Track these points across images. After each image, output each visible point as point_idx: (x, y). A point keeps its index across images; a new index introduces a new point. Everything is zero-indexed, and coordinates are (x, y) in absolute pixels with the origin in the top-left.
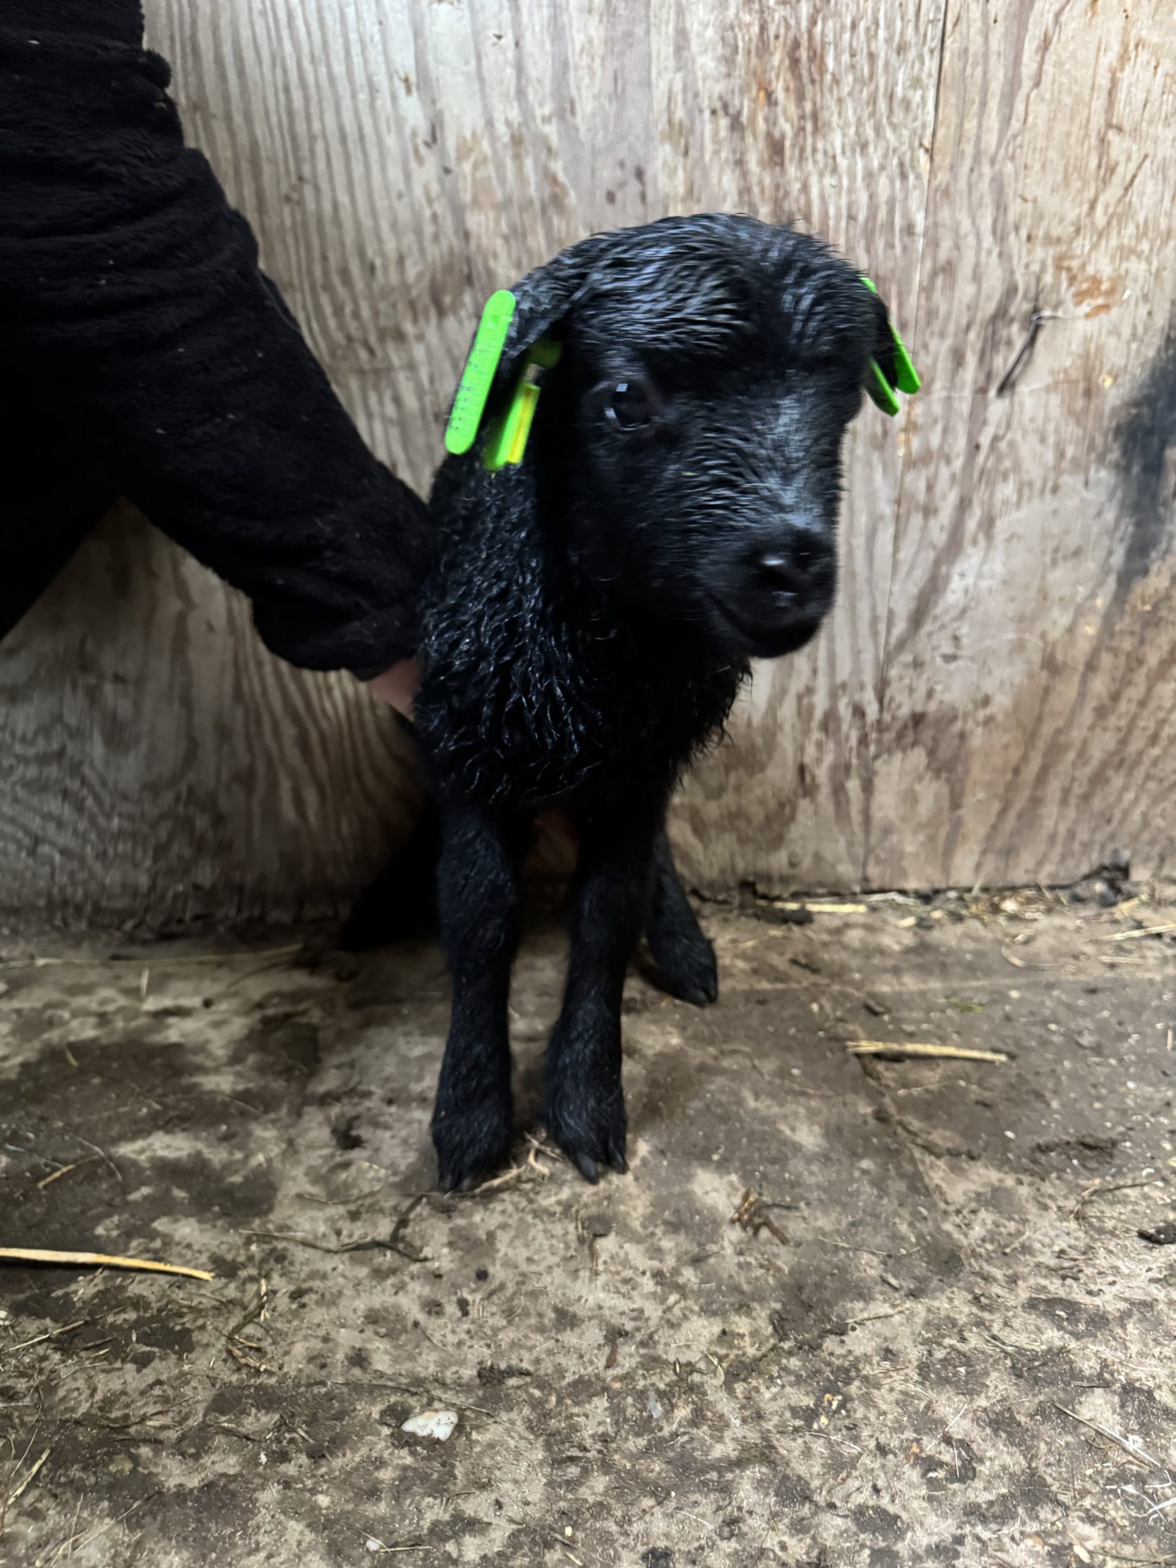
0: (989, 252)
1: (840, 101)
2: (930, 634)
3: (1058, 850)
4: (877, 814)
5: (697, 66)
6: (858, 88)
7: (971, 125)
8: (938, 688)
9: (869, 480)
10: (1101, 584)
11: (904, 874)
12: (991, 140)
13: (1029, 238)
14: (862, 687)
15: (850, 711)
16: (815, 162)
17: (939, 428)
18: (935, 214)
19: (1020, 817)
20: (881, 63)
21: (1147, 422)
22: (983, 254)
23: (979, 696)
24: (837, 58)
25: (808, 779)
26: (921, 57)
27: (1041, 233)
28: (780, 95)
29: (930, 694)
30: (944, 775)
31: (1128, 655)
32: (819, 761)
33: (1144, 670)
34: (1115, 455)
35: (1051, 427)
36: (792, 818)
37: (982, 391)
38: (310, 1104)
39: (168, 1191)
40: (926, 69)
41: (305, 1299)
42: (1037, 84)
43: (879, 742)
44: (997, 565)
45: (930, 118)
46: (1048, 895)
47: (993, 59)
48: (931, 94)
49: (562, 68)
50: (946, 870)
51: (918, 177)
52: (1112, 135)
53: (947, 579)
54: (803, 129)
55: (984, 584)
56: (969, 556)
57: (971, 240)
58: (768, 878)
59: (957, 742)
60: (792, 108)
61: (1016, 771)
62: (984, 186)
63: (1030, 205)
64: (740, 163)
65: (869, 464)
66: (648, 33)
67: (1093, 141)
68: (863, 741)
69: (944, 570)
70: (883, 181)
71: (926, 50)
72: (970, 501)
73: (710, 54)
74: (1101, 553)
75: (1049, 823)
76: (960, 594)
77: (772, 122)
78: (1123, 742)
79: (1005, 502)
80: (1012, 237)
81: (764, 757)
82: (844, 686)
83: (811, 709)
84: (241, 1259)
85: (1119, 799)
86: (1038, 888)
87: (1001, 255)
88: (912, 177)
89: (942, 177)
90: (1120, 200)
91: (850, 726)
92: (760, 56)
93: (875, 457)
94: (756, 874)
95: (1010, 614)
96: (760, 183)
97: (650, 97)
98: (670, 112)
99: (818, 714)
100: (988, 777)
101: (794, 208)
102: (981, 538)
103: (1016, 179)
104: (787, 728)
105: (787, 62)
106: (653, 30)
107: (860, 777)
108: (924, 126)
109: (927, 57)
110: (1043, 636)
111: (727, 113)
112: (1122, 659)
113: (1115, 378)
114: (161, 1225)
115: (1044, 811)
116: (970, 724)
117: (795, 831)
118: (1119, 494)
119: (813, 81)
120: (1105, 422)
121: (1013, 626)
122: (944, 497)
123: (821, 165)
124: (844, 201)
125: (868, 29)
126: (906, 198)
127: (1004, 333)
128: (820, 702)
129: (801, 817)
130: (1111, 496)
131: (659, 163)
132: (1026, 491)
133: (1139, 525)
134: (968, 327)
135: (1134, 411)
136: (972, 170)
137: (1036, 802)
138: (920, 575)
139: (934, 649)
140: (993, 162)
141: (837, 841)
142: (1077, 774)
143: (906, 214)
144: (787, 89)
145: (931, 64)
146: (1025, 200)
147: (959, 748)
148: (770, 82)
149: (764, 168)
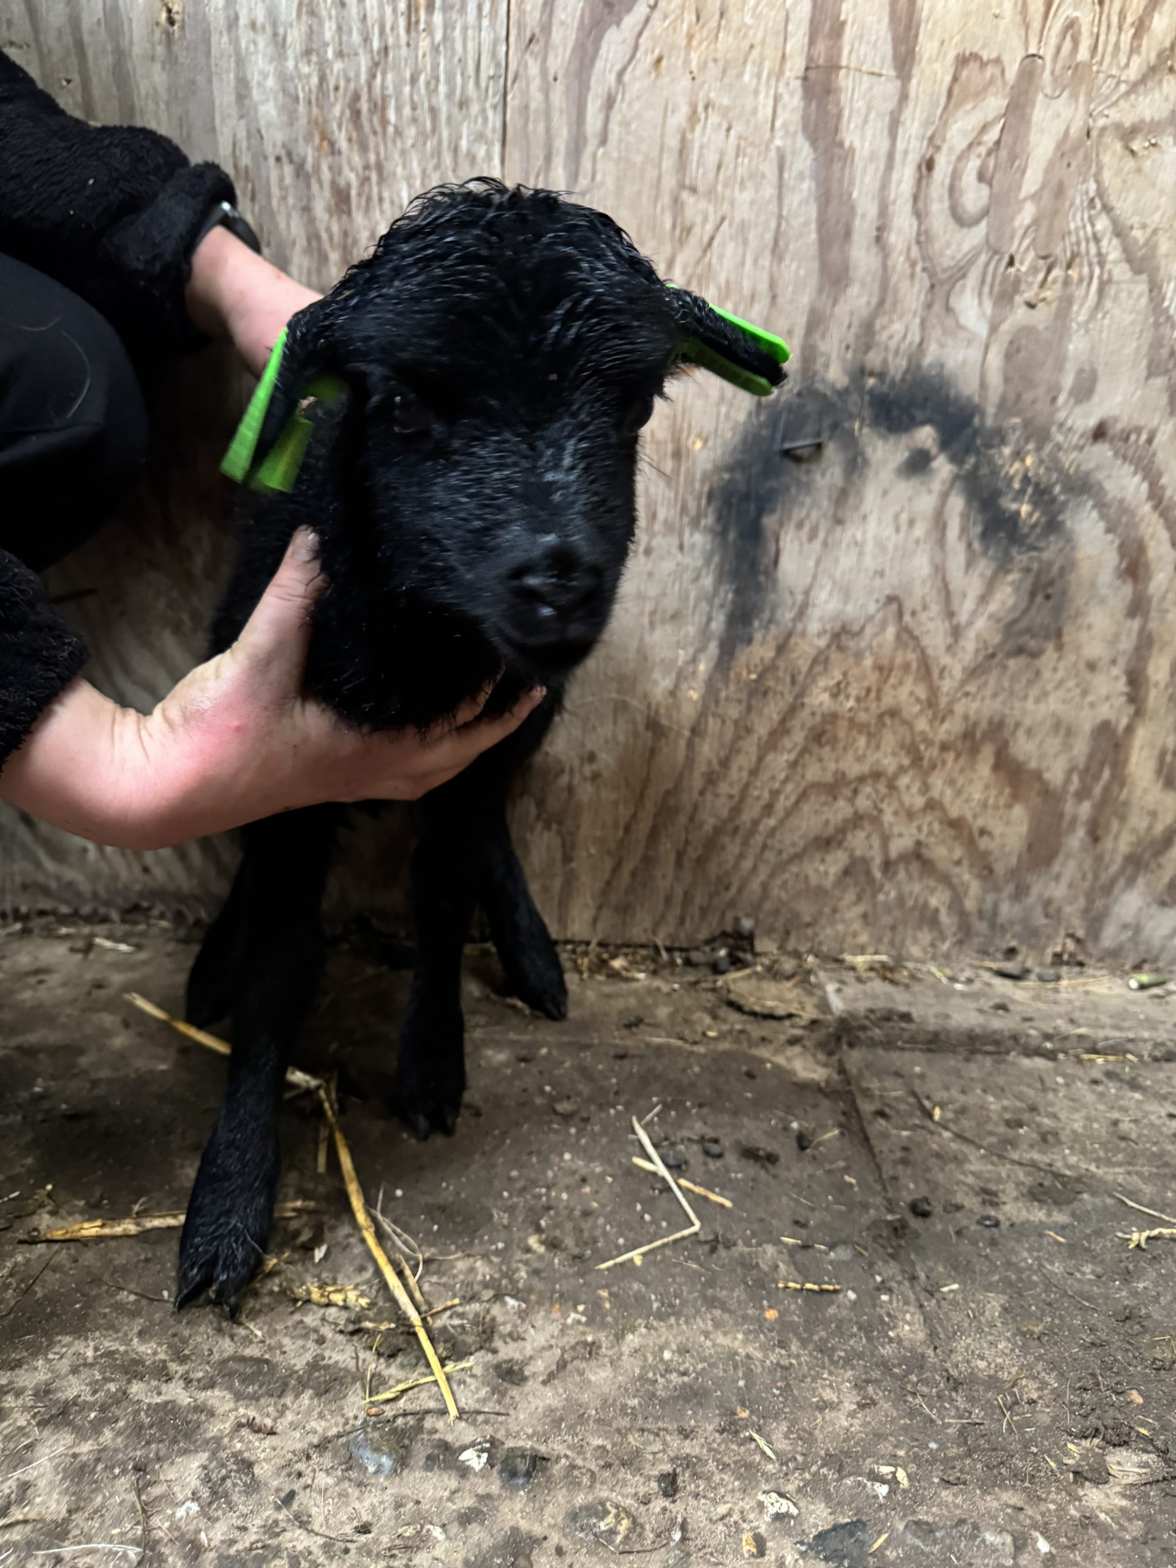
1: (403, 153)
3: (677, 911)
5: (260, 114)
6: (420, 141)
10: (702, 649)
16: (382, 212)
19: (634, 874)
20: (443, 117)
21: (742, 487)
23: (585, 752)
24: (399, 109)
26: (483, 111)
28: (343, 144)
30: (554, 827)
31: (736, 722)
33: (754, 738)
34: (709, 520)
40: (490, 125)
42: (604, 141)
46: (665, 955)
47: (555, 116)
48: (497, 148)
50: (560, 920)
52: (685, 195)
54: (367, 179)
59: (565, 794)
60: (357, 160)
61: (627, 829)
64: (307, 210)
66: (210, 81)
67: (666, 199)
71: (488, 105)
73: (272, 103)
74: (699, 618)
75: (664, 884)
77: (336, 170)
78: (736, 810)
85: (736, 866)
86: (655, 948)
90: (698, 262)
92: (320, 106)
94: (372, 910)
95: (610, 672)
96: (328, 230)
97: (215, 143)
98: (235, 158)
100: (598, 833)
105: (348, 113)
106: (215, 79)
109: (490, 113)
110: (645, 697)
111: (291, 161)
112: (730, 726)
113: (706, 442)
115: (658, 871)
116: (577, 779)
118: (716, 559)
119: (375, 133)
120: (697, 485)
121: (613, 686)
123: (388, 214)
125: (428, 84)
130: (708, 562)
133: (738, 592)
135: (726, 476)
137: (648, 860)
142: (690, 837)
144: (350, 140)
145: (494, 120)
147: (568, 802)
148: (332, 133)
149: (331, 216)
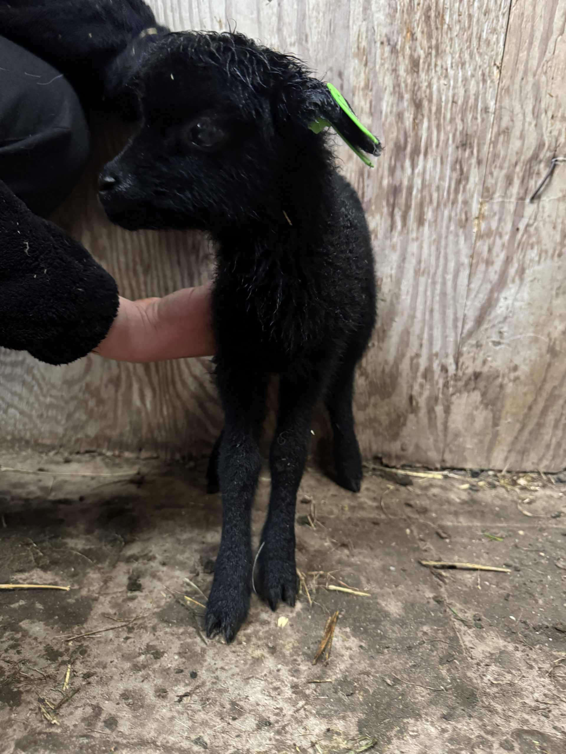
0: (530, 124)
1: (451, 39)
2: (486, 330)
3: (551, 453)
4: (451, 426)
5: (375, 18)
6: (461, 33)
7: (523, 55)
8: (489, 359)
9: (457, 243)
11: (465, 459)
12: (533, 63)
13: (553, 117)
14: (447, 356)
15: (440, 368)
16: (436, 71)
17: (497, 218)
18: (501, 102)
19: (531, 433)
20: (475, 20)
22: (526, 125)
23: (512, 365)
24: (451, 16)
25: (414, 403)
26: (497, 17)
27: (559, 115)
28: (419, 35)
29: (484, 362)
30: (490, 407)
32: (421, 394)
35: (559, 221)
36: (404, 424)
37: (523, 199)
38: (122, 561)
39: (33, 603)
40: (500, 24)
41: (91, 679)
42: (561, 35)
43: (454, 386)
44: (525, 294)
45: (501, 50)
46: (544, 477)
47: (537, 19)
48: (502, 37)
49: (302, 17)
50: (488, 459)
51: (492, 81)
53: (498, 300)
54: (430, 54)
55: (518, 304)
56: (510, 289)
57: (520, 116)
58: (389, 456)
59: (498, 389)
60: (425, 43)
61: (530, 408)
62: (529, 88)
63: (554, 99)
64: (395, 71)
65: (457, 235)
66: (349, 0)
68: (446, 385)
69: (496, 295)
70: (473, 82)
71: (500, 13)
72: (512, 259)
73: (382, 12)
75: (547, 438)
76: (503, 309)
77: (413, 49)
79: (531, 260)
80: (543, 116)
81: (390, 390)
82: (437, 355)
83: (418, 365)
84: (61, 650)
86: (539, 473)
87: (536, 125)
88: (489, 82)
89: (506, 82)
91: (439, 376)
92: (409, 14)
93: (461, 232)
94: (383, 453)
95: (531, 321)
96: (405, 82)
97: (349, 35)
98: (359, 42)
99: (422, 368)
100: (514, 410)
101: (423, 96)
102: (517, 279)
103: (547, 85)
104: (404, 375)
105: (423, 18)
107: (443, 404)
108: (497, 54)
109: (501, 17)
110: (549, 335)
111: (389, 44)
114: (24, 624)
115: (544, 431)
116: (506, 380)
117: (405, 432)
119: (437, 28)
121: (532, 329)
122: (498, 256)
123: (439, 73)
124: (450, 93)
125: (469, 1)
126: (485, 93)
127: (536, 168)
128: (423, 363)
129: (409, 424)
131: (352, 69)
132: (543, 255)
134: (516, 164)
136: (522, 79)
137: (540, 425)
138: (482, 297)
139: (488, 338)
140: (534, 75)
141: (428, 439)
143: (484, 101)
144: (423, 32)
145: (503, 21)
146: (552, 96)
147: (499, 393)
148: (414, 28)
149: (408, 74)
